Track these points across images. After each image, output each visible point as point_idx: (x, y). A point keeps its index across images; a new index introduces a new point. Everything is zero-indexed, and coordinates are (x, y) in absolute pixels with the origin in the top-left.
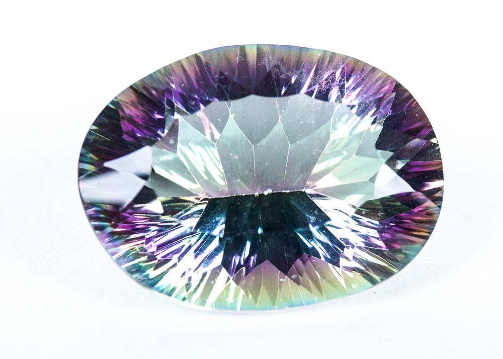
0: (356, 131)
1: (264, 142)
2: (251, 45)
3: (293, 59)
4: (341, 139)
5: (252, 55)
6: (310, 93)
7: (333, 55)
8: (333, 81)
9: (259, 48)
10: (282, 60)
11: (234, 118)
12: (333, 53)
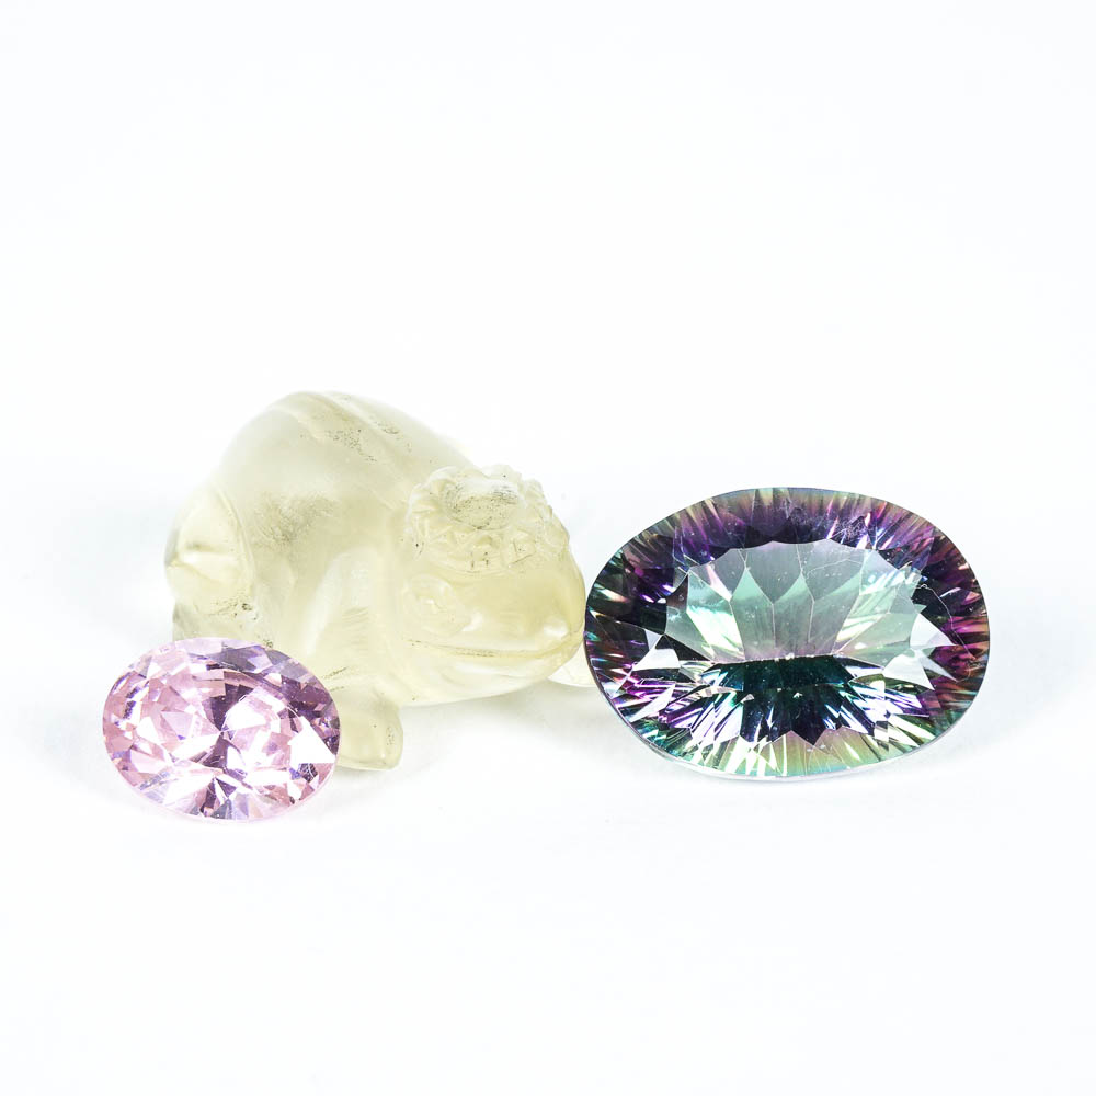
0: (894, 584)
1: (786, 597)
2: (766, 489)
3: (815, 503)
4: (877, 592)
5: (767, 498)
6: (837, 538)
7: (861, 500)
8: (862, 526)
9: (775, 491)
10: (803, 505)
11: (750, 571)
12: (861, 496)
